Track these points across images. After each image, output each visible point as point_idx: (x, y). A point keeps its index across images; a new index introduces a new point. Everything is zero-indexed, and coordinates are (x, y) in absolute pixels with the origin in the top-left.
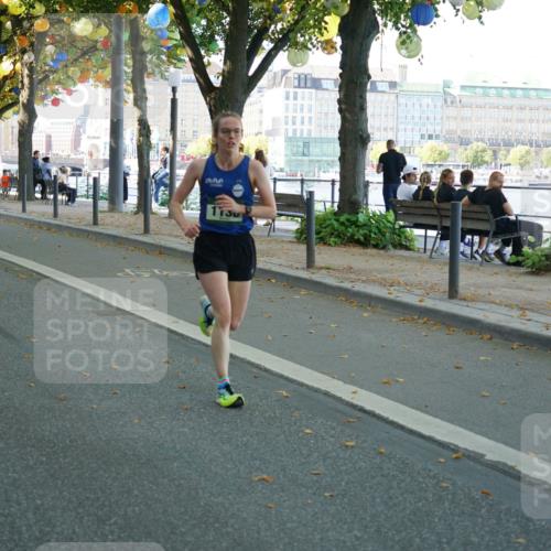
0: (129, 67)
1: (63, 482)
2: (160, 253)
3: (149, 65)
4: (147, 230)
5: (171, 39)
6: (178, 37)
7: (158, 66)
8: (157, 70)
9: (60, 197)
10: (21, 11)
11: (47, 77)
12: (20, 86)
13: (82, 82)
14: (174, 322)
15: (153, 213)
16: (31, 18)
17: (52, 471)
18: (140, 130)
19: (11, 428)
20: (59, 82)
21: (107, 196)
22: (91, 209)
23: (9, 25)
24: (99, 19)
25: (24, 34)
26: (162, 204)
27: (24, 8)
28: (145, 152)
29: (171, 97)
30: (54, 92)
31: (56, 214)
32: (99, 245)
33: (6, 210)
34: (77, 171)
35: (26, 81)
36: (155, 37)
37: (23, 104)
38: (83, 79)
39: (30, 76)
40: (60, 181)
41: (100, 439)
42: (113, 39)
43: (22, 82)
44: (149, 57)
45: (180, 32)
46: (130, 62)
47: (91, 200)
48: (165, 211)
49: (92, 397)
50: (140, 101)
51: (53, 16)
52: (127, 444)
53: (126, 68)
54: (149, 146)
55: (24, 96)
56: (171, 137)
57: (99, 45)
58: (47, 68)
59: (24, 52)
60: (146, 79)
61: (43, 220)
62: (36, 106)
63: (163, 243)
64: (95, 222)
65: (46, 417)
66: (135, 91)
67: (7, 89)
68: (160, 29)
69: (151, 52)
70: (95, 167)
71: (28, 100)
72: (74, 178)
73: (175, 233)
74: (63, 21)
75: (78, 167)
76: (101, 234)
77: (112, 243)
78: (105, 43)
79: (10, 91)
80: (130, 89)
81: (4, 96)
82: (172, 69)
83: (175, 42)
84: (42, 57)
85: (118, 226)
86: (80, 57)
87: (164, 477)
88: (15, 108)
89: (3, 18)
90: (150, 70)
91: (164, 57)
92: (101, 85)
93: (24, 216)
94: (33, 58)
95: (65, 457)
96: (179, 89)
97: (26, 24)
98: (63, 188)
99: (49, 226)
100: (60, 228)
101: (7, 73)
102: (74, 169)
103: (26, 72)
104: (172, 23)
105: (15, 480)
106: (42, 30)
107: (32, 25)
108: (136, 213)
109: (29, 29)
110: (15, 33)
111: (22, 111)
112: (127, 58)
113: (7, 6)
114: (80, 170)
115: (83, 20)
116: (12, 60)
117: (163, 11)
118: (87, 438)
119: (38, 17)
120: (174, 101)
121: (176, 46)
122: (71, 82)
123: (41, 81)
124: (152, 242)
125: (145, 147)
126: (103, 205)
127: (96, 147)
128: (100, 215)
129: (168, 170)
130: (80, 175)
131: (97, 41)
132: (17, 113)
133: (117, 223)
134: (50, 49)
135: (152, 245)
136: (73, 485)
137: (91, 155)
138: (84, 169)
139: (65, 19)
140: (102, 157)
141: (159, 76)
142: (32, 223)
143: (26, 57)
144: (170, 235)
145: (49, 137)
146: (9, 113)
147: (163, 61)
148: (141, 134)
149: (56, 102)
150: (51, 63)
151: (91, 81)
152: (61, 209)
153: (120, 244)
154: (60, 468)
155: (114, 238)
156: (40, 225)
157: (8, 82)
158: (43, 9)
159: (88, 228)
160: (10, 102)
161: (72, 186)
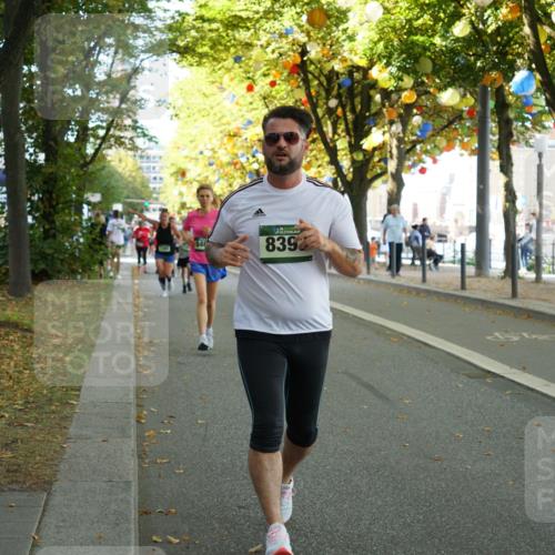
0: (494, 135)
1: (440, 540)
2: (529, 317)
3: (515, 132)
4: (514, 294)
5: (536, 105)
6: (544, 103)
7: (522, 134)
8: (521, 137)
9: (428, 262)
10: (390, 85)
11: (414, 146)
12: (388, 155)
13: (448, 150)
14: (546, 385)
15: (520, 278)
16: (399, 90)
17: (429, 530)
18: (506, 197)
19: (388, 486)
20: (426, 152)
21: (474, 261)
22: (459, 275)
23: (378, 98)
24: (465, 89)
25: (392, 106)
26: (529, 269)
27: (393, 81)
28: (511, 217)
29: (538, 162)
30: (421, 161)
31: (424, 279)
32: (467, 309)
33: (376, 276)
34: (442, 238)
35: (395, 151)
36: (520, 104)
37: (392, 174)
38: (450, 147)
39: (398, 147)
40: (428, 247)
41: (475, 498)
42: (478, 108)
43: (390, 152)
44: (515, 123)
45: (546, 99)
46: (495, 130)
47: (458, 266)
48: (532, 275)
49: (465, 458)
50: (506, 167)
51: (421, 88)
52: (503, 506)
53: (491, 137)
54: (516, 212)
55: (392, 166)
56: (537, 203)
57: (465, 115)
58: (414, 138)
59: (391, 123)
60: (511, 146)
61: (412, 284)
62: (404, 175)
63: (531, 307)
64: (463, 287)
65: (422, 476)
66: (501, 158)
67: (376, 159)
68: (525, 97)
69: (517, 119)
70: (461, 234)
71: (397, 170)
72: (441, 244)
73: (543, 297)
74: (429, 92)
75: (443, 233)
76: (467, 298)
77: (480, 307)
78: (470, 112)
79: (379, 161)
80: (496, 156)
81: (373, 167)
82: (538, 135)
83: (540, 109)
84: (410, 128)
85: (485, 291)
86: (447, 126)
87: (541, 540)
88: (384, 178)
89: (372, 92)
90: (515, 138)
91: (528, 124)
92: (466, 153)
93: (394, 281)
94: (400, 128)
95: (442, 517)
96: (544, 155)
97: (394, 96)
98: (431, 254)
99: (418, 291)
100: (429, 292)
101: (376, 144)
102: (440, 236)
103: (395, 142)
104: (538, 90)
105: (393, 537)
106: (408, 101)
107: (400, 97)
108: (503, 278)
109: (397, 101)
110: (384, 106)
111: (390, 180)
112: (493, 126)
113: (376, 81)
114: (445, 236)
115: (450, 91)
116: (381, 132)
117: (528, 78)
118: (463, 499)
119: (406, 89)
120: (540, 167)
121: (542, 113)
122: (437, 152)
123: (408, 151)
124: (520, 305)
125: (511, 213)
126: (471, 270)
127: (461, 214)
128: (467, 281)
129: (533, 235)
130: (446, 241)
131: (462, 111)
132: (385, 182)
133: (484, 288)
134: (417, 120)
135: (520, 309)
136: (451, 544)
137: (456, 221)
138: (449, 236)
139: (432, 90)
140: (468, 224)
141: (523, 143)
142: (400, 288)
143: (394, 128)
144: (538, 299)
145: (415, 206)
146: (378, 183)
147: (527, 128)
148: (507, 200)
149: (423, 171)
150: (419, 133)
151: (457, 149)
152: (429, 274)
153: (488, 308)
154: (438, 527)
155: (483, 303)
156: (410, 290)
157: (376, 153)
158: (412, 82)
159: (456, 293)
160: (379, 171)
161: (439, 252)
